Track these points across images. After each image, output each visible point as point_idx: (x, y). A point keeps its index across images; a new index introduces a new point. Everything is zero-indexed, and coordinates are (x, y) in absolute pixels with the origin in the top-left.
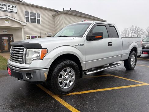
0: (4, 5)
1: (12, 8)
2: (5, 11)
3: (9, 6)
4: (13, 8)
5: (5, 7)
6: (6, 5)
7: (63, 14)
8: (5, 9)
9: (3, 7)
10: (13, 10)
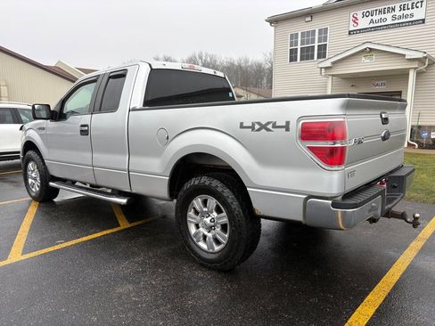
0: (388, 11)
1: (409, 12)
2: (388, 27)
3: (403, 8)
4: (414, 11)
5: (389, 16)
6: (393, 9)
8: (389, 22)
9: (383, 16)
10: (412, 15)
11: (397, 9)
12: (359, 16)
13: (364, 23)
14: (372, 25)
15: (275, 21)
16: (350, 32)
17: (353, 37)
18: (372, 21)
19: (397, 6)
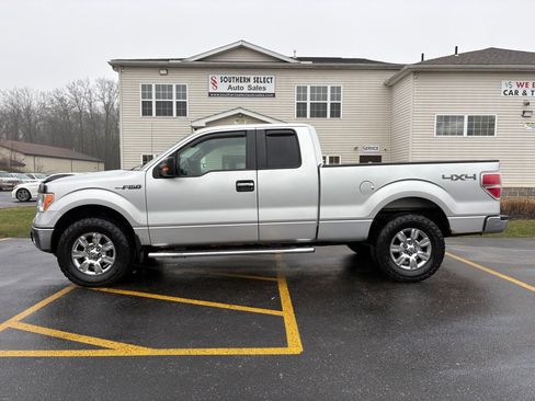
0: (244, 80)
1: (262, 85)
2: (245, 95)
3: (256, 80)
4: (266, 85)
5: (245, 85)
6: (249, 80)
7: (412, 77)
8: (246, 91)
9: (241, 85)
10: (265, 89)
11: (252, 80)
12: (218, 80)
13: (223, 88)
14: (230, 91)
15: (119, 66)
16: (210, 94)
17: (212, 99)
18: (230, 87)
19: (252, 77)
